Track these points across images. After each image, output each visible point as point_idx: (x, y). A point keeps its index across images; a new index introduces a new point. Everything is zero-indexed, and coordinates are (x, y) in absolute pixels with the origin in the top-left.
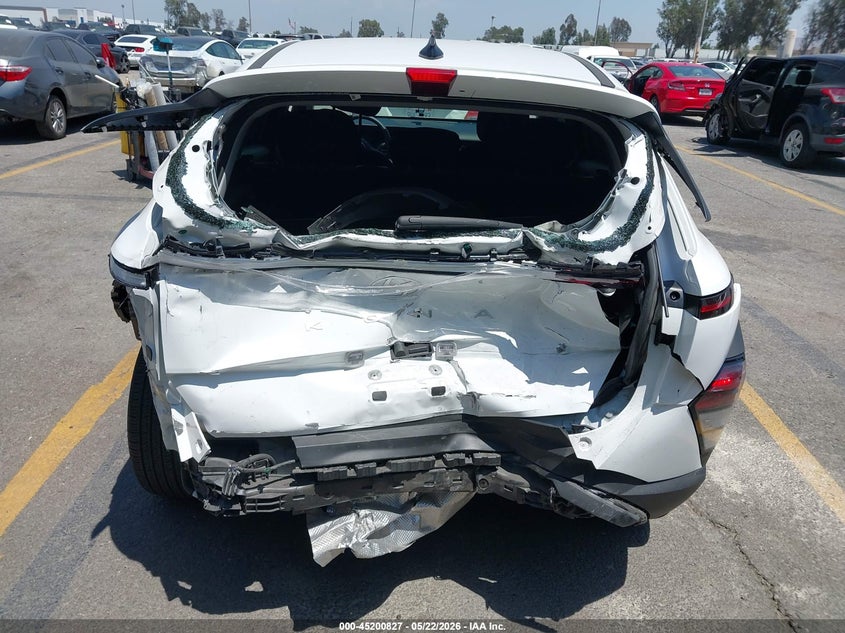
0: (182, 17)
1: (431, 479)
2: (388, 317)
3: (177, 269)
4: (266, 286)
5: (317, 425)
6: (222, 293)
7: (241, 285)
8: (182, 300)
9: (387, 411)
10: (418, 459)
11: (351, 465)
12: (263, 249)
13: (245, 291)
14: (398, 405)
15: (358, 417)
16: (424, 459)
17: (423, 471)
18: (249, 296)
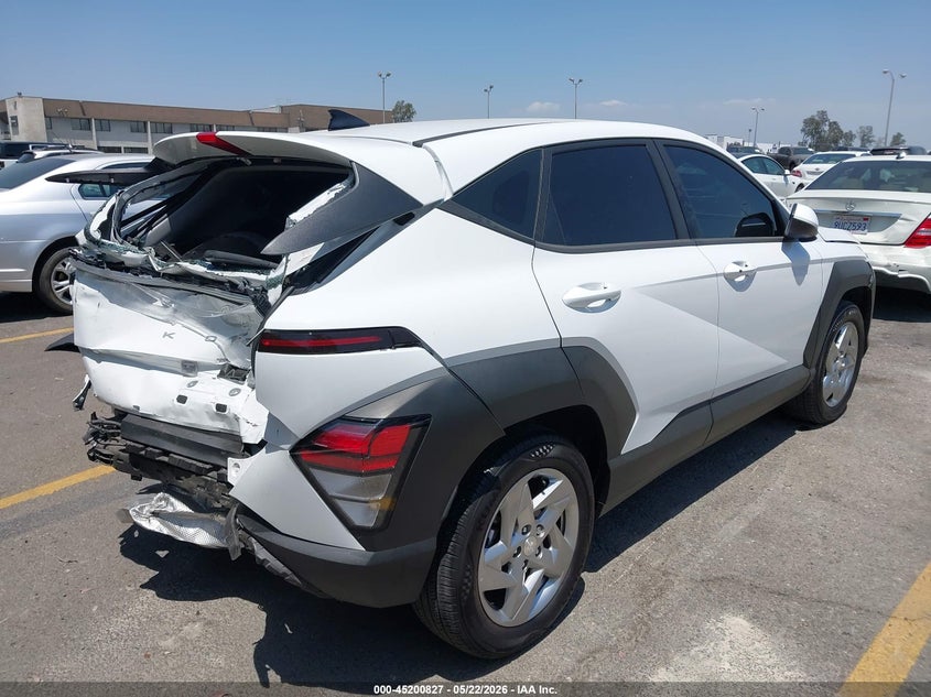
0: (820, 137)
1: (203, 484)
2: (222, 340)
3: (86, 274)
4: (151, 301)
5: (138, 408)
6: (120, 298)
7: (134, 295)
8: (86, 295)
9: (183, 413)
10: (195, 462)
11: (166, 453)
12: (136, 268)
13: (136, 300)
14: (191, 410)
15: (165, 411)
16: (200, 465)
17: (197, 475)
18: (137, 304)
